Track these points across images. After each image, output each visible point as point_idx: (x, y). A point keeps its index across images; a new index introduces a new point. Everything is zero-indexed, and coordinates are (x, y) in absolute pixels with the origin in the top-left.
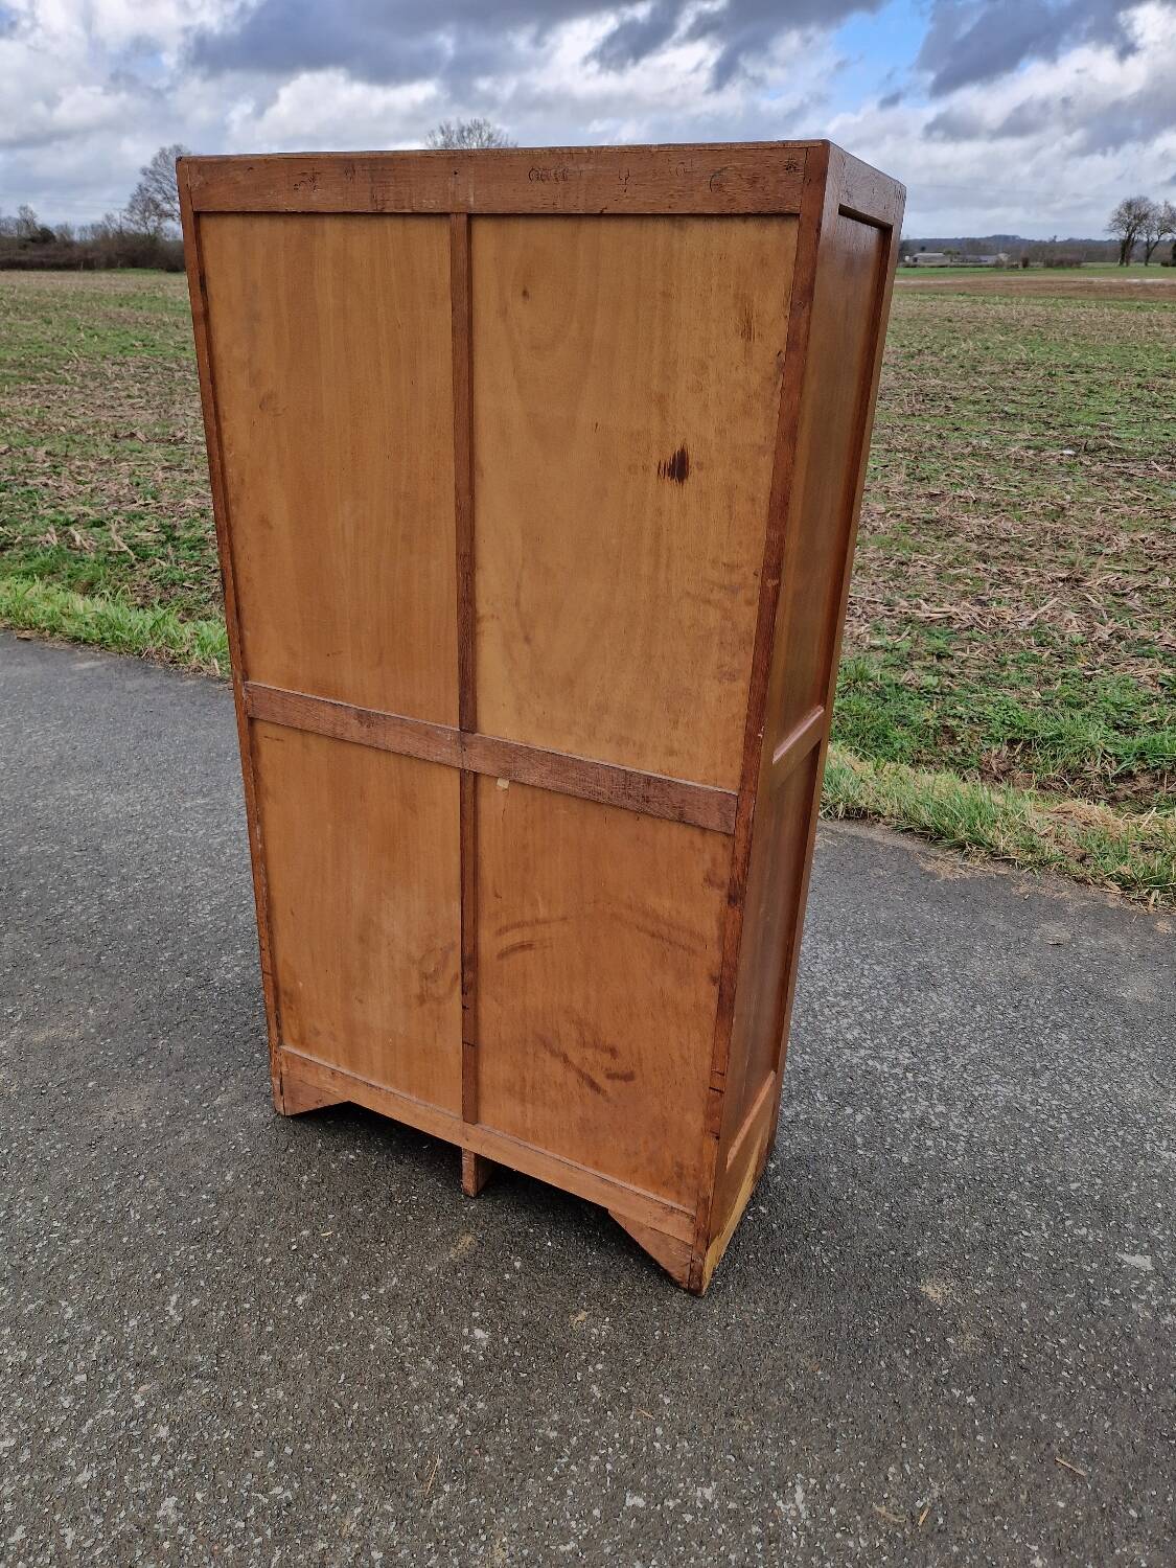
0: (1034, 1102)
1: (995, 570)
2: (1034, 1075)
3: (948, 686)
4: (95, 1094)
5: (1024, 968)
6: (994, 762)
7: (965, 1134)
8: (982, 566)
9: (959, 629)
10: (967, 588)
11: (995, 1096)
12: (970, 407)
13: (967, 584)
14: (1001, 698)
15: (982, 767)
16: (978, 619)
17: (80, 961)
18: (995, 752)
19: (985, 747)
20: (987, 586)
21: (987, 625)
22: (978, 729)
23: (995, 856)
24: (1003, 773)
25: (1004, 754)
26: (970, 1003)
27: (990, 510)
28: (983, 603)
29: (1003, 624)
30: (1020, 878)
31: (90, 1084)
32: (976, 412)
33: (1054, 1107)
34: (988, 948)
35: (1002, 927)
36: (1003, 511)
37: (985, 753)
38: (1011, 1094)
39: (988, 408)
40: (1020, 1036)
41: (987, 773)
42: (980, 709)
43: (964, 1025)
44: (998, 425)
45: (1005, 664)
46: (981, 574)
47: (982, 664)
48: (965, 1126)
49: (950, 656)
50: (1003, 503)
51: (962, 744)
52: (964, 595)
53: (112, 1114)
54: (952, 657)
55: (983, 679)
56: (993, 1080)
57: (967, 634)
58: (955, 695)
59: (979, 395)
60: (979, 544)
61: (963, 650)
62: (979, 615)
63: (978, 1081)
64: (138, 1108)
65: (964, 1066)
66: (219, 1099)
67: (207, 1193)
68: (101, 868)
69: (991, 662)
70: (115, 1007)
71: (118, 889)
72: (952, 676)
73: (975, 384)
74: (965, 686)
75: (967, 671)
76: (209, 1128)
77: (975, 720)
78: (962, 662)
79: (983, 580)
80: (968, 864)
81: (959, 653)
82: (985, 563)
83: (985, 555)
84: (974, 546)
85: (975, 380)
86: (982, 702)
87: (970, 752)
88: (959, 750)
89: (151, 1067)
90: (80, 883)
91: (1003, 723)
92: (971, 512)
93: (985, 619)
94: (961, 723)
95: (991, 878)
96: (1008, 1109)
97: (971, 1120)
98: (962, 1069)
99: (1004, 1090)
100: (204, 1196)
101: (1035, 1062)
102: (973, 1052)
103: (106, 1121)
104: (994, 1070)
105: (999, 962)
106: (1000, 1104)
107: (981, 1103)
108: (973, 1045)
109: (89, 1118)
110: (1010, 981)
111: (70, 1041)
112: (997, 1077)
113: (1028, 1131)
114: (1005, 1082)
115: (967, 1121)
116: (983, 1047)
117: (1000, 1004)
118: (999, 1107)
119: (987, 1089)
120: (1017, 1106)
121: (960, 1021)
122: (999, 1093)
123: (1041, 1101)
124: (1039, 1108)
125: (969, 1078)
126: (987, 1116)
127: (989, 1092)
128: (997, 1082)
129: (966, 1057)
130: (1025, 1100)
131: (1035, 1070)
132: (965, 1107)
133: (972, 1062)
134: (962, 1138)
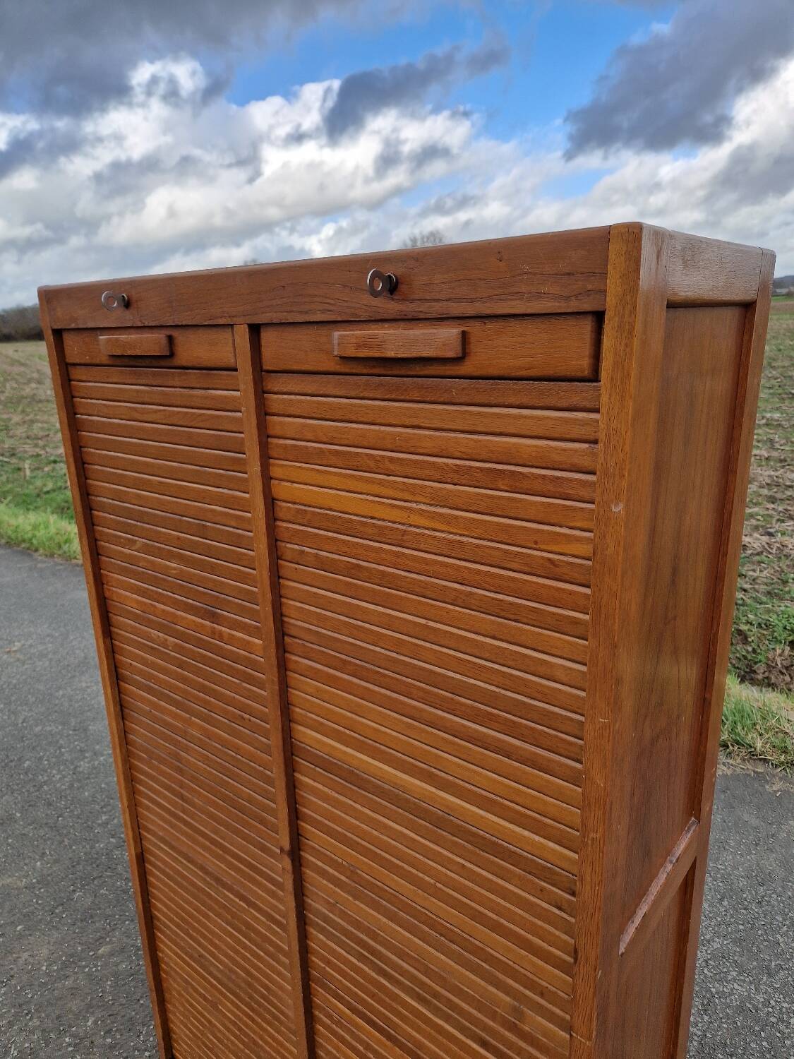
0: (767, 1003)
1: (781, 509)
2: (769, 974)
3: (742, 599)
4: (20, 936)
5: (770, 863)
6: (778, 660)
7: (699, 1033)
8: (771, 506)
9: (752, 554)
10: (759, 523)
11: (730, 995)
12: (767, 391)
13: (759, 520)
14: (783, 608)
15: (770, 663)
16: (766, 546)
17: (45, 821)
18: (779, 651)
19: (771, 647)
20: (774, 521)
21: (774, 551)
22: (765, 633)
23: (753, 755)
24: (787, 668)
25: (787, 652)
26: (719, 897)
27: (779, 465)
28: (771, 534)
29: (786, 551)
30: (774, 776)
31: (19, 928)
32: (770, 394)
33: (784, 1010)
34: (740, 843)
35: (754, 822)
36: (788, 465)
37: (771, 652)
38: (745, 994)
39: (780, 391)
40: (760, 932)
41: (773, 668)
42: (767, 618)
43: (711, 918)
44: (787, 402)
45: (787, 582)
46: (771, 512)
47: (769, 581)
48: (700, 1025)
49: (743, 575)
50: (788, 459)
51: (752, 644)
52: (756, 528)
53: (26, 955)
54: (745, 576)
55: (769, 593)
56: (730, 978)
57: (757, 558)
58: (747, 606)
59: (773, 382)
60: (769, 490)
61: (754, 571)
62: (768, 543)
63: (718, 977)
64: (44, 952)
65: (706, 961)
66: (103, 949)
67: (71, 1036)
68: (83, 745)
69: (776, 580)
70: (56, 861)
71: (89, 762)
72: (745, 590)
73: (770, 376)
74: (756, 600)
75: (756, 587)
76: (89, 975)
77: (763, 626)
78: (754, 580)
79: (771, 516)
80: (731, 761)
81: (751, 573)
82: (773, 503)
83: (774, 497)
84: (765, 492)
85: (770, 372)
86: (768, 611)
87: (759, 651)
88: (750, 649)
89: (64, 916)
90: (66, 756)
91: (785, 628)
92: (763, 466)
93: (772, 546)
94: (751, 628)
95: (749, 775)
96: (741, 1009)
97: (706, 1018)
98: (704, 964)
99: (739, 988)
100: (67, 1039)
101: (770, 961)
102: (716, 946)
103: (21, 961)
104: (731, 969)
105: (748, 857)
106: (735, 1004)
107: (717, 1001)
108: (716, 939)
109: (10, 958)
110: (756, 876)
111: (18, 889)
112: (734, 974)
113: (757, 1035)
114: (742, 978)
115: (702, 1019)
116: (725, 942)
117: (745, 899)
118: (733, 1006)
119: (724, 986)
120: (751, 1006)
121: (708, 914)
122: (735, 991)
123: (773, 1003)
124: (770, 1010)
125: (710, 974)
126: (721, 1015)
127: (725, 990)
128: (734, 979)
129: (709, 952)
130: (758, 1001)
131: (768, 968)
132: (703, 1004)
133: (714, 957)
134: (696, 1038)
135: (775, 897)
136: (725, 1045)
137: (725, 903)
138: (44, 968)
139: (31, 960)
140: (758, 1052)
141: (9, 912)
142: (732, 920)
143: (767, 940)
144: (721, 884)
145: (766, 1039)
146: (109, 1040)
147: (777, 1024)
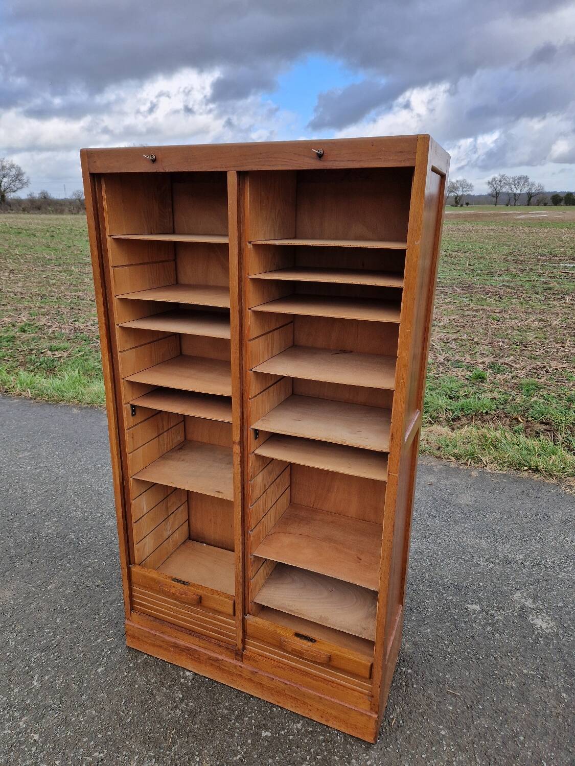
67: (48, 628)
76: (46, 600)
89: (13, 576)
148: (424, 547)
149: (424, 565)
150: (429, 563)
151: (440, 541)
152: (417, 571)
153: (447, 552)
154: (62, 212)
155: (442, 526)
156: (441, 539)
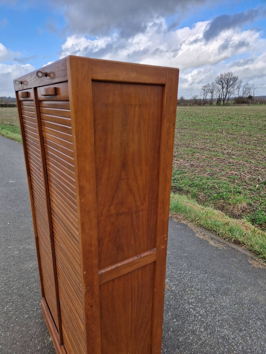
0: (234, 339)
5: (261, 298)
7: (204, 339)
11: (222, 332)
26: (235, 304)
34: (253, 290)
35: (263, 285)
38: (228, 334)
40: (244, 318)
63: (220, 326)
64: (31, 266)
65: (219, 320)
96: (223, 338)
98: (217, 321)
99: (226, 331)
100: (27, 288)
101: (243, 327)
102: (225, 317)
103: (25, 267)
104: (227, 325)
105: (253, 295)
106: (222, 335)
107: (216, 333)
108: (226, 315)
109: (23, 265)
110: (253, 301)
111: (31, 249)
112: (227, 327)
113: (225, 346)
114: (229, 329)
115: (208, 336)
116: (229, 317)
117: (244, 307)
118: (221, 336)
119: (221, 329)
120: (227, 338)
121: (227, 307)
122: (224, 332)
123: (236, 339)
124: (234, 341)
125: (218, 324)
126: (215, 337)
127: (221, 330)
128: (226, 328)
129: (221, 318)
130: (231, 337)
131: (241, 329)
132: (210, 332)
133: (222, 320)
134: (202, 340)
135: (257, 309)
136: (212, 346)
137: (236, 306)
138: (29, 270)
139: (27, 267)
140: (222, 351)
141: (27, 254)
142: (236, 311)
143: (246, 321)
144: (238, 300)
145: (227, 348)
146: (37, 291)
147: (234, 345)
148: (232, 337)
149: (221, 349)
150: (226, 350)
151: (248, 338)
152: (212, 350)
153: (247, 349)
154: (186, 105)
155: (260, 329)
156: (250, 337)
